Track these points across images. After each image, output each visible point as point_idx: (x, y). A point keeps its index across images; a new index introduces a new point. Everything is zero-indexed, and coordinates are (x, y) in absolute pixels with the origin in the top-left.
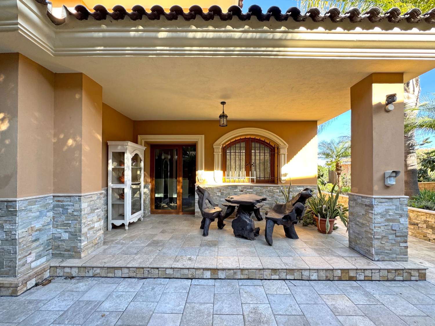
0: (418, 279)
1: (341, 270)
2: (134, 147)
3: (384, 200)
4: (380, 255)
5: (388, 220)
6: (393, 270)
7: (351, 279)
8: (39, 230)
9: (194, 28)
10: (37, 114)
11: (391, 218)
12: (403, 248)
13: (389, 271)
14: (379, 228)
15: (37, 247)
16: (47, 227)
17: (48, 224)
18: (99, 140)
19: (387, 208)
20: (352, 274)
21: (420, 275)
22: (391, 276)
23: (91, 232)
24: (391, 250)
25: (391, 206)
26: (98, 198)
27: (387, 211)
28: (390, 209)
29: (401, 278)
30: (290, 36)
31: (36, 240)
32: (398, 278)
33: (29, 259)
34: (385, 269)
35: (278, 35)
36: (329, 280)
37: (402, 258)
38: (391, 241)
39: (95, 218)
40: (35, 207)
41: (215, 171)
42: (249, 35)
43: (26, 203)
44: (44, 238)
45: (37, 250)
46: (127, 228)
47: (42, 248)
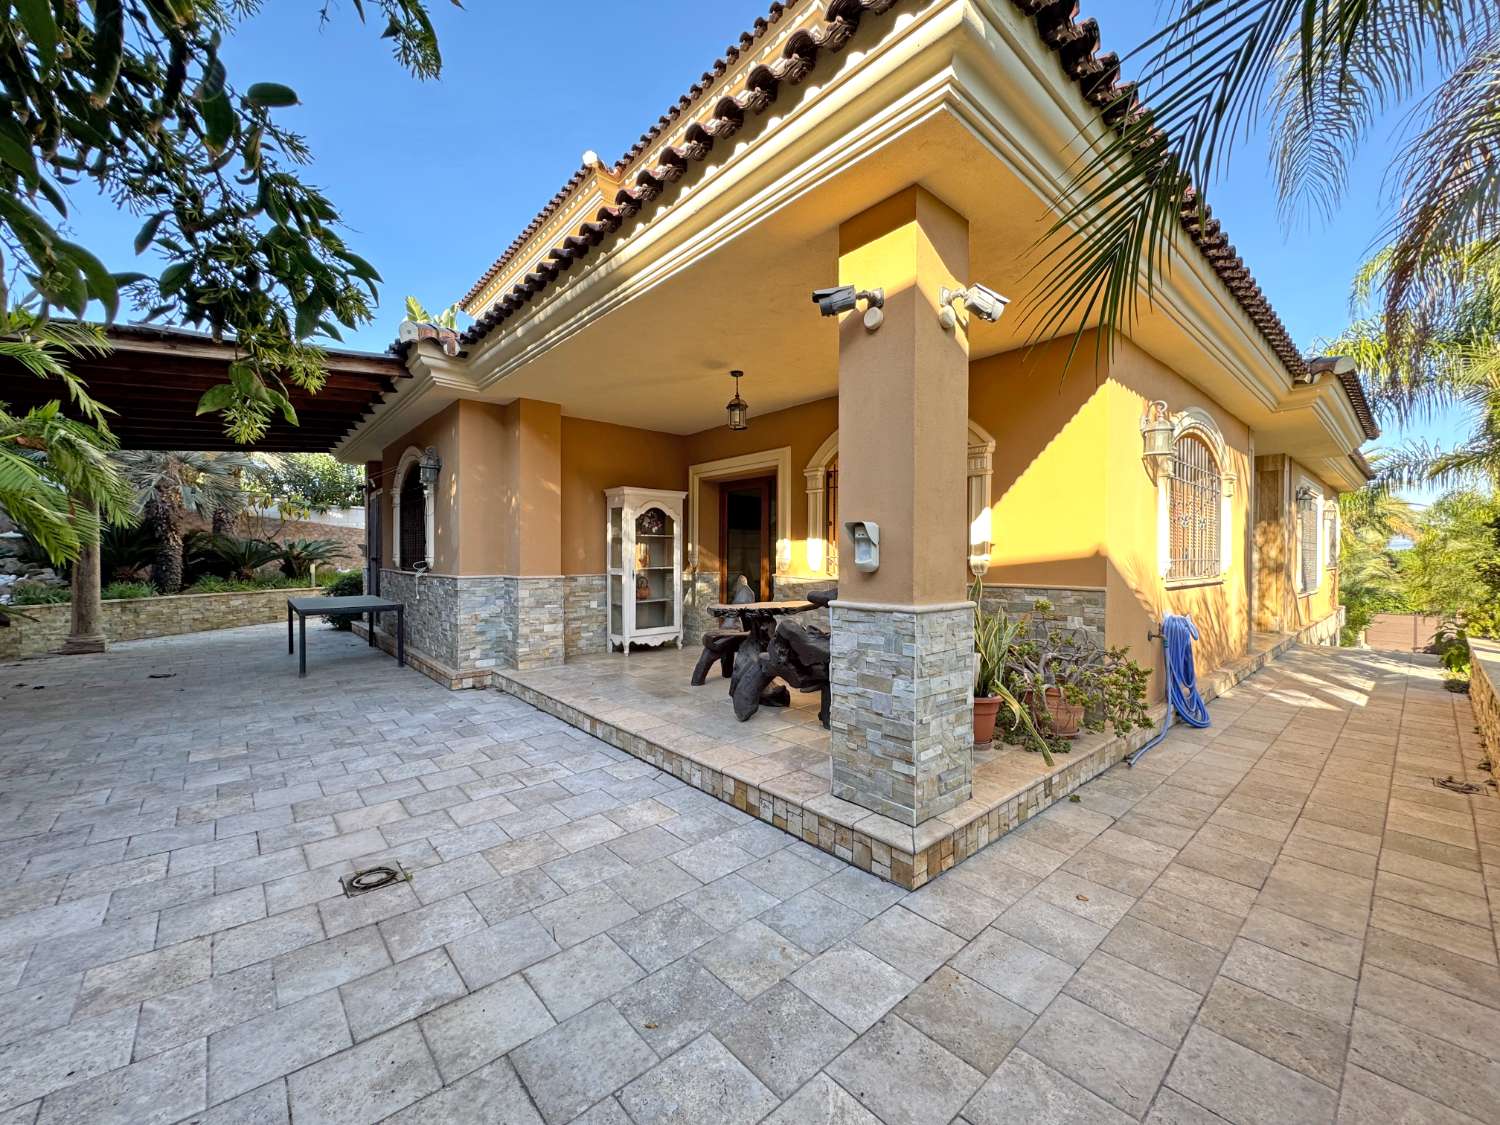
0: (889, 877)
1: (735, 779)
2: (644, 495)
3: (854, 616)
4: (845, 782)
5: (863, 679)
6: (831, 821)
7: (750, 810)
8: (486, 621)
9: (534, 309)
10: (481, 468)
11: (871, 672)
12: (901, 778)
13: (822, 820)
14: (843, 701)
15: (483, 642)
16: (497, 620)
17: (498, 616)
18: (554, 492)
19: (864, 640)
20: (753, 798)
21: (894, 865)
22: (826, 838)
23: (537, 636)
24: (870, 775)
25: (872, 634)
26: (551, 586)
27: (862, 649)
28: (869, 645)
29: (848, 855)
30: (614, 263)
31: (482, 633)
32: (841, 851)
33: (473, 654)
34: (815, 814)
35: (602, 270)
36: (716, 797)
37: (896, 810)
38: (871, 747)
39: (545, 617)
40: (480, 590)
41: (809, 539)
42: (579, 288)
43: (469, 582)
44: (492, 634)
45: (484, 647)
46: (627, 651)
47: (488, 647)
